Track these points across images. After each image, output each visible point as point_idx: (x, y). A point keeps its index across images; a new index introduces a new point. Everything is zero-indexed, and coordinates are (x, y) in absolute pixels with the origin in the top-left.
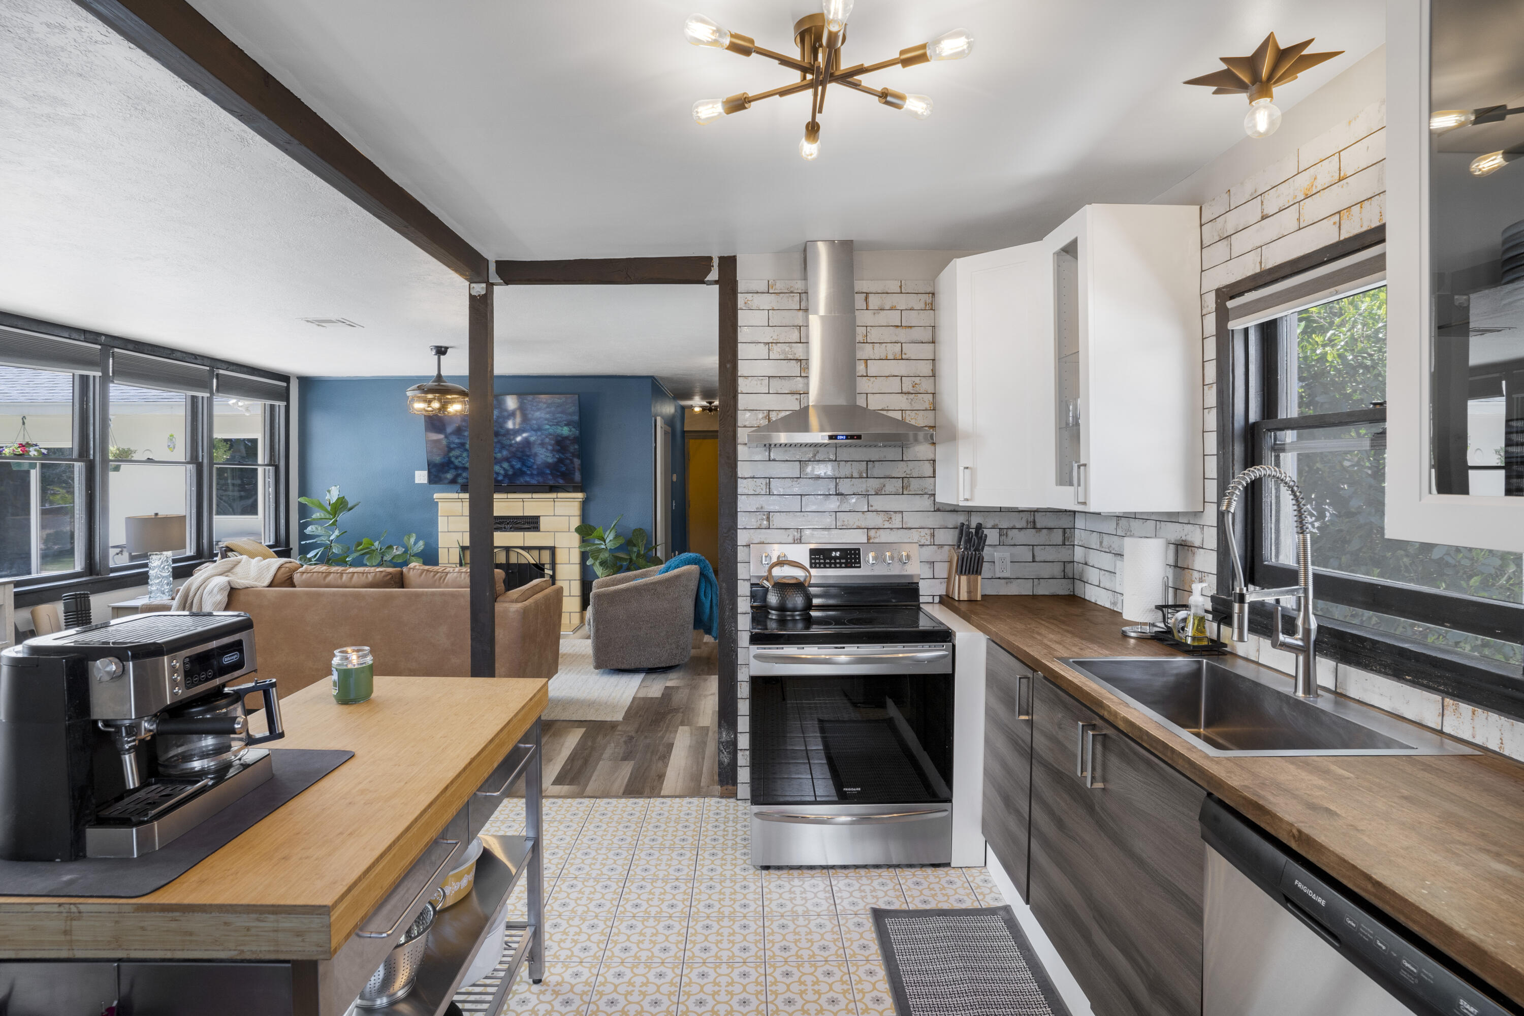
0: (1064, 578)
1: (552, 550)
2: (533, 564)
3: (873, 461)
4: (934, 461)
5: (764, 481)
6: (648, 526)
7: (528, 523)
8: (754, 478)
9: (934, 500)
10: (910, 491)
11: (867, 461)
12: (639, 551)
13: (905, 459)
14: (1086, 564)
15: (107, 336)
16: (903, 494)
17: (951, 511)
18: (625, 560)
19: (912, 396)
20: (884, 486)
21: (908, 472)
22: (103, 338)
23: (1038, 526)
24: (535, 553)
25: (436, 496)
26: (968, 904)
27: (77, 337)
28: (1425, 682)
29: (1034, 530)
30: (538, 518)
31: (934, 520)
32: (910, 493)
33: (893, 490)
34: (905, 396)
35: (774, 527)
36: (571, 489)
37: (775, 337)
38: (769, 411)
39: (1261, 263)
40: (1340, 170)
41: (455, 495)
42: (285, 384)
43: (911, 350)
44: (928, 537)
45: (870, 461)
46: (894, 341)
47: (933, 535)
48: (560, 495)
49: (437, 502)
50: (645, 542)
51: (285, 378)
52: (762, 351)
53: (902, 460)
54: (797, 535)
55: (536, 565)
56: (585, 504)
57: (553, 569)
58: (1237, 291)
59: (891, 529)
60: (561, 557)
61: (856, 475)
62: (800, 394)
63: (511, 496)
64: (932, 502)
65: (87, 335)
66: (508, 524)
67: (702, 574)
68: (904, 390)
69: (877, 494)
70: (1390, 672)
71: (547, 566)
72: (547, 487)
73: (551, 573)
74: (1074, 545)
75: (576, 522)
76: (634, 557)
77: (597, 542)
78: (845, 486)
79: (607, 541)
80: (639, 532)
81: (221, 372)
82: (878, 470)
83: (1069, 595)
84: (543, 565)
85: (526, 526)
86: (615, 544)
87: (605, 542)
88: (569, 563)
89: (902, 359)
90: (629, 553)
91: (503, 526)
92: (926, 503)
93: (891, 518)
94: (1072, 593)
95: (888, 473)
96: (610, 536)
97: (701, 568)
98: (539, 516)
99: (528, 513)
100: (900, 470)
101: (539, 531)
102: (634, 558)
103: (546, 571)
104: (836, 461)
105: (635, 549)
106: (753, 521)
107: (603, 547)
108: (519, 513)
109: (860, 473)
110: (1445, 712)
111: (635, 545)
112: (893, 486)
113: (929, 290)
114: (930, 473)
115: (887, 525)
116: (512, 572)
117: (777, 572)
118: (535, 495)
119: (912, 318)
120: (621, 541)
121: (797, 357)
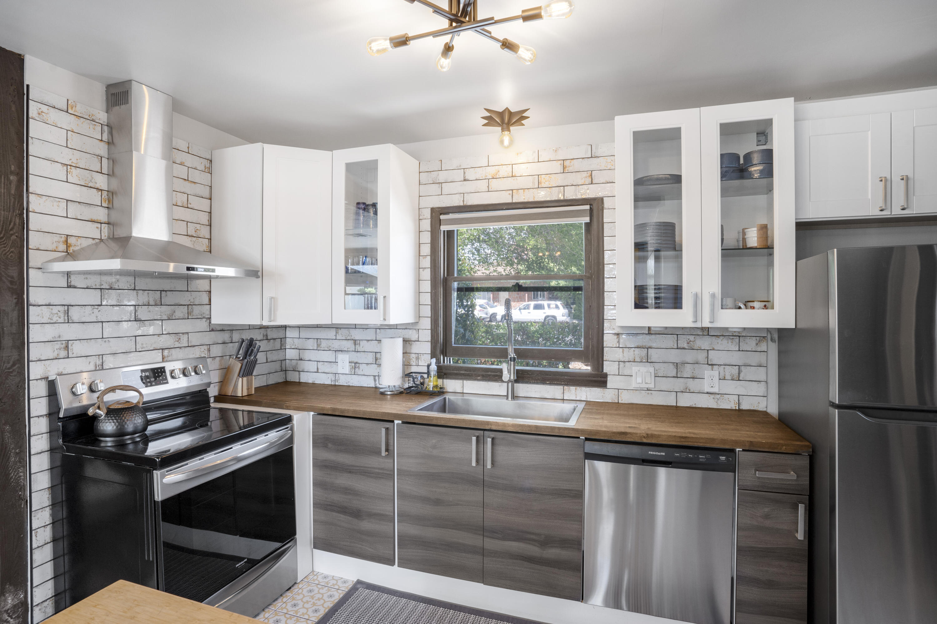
0: (281, 371)
3: (166, 291)
4: (210, 292)
5: (61, 308)
8: (49, 305)
9: (210, 323)
10: (193, 315)
11: (161, 291)
13: (189, 290)
14: (301, 360)
16: (188, 319)
17: (220, 331)
19: (194, 239)
20: (174, 312)
21: (192, 300)
23: (269, 338)
26: (337, 596)
28: (555, 382)
29: (266, 341)
31: (209, 338)
32: (193, 317)
33: (181, 315)
34: (190, 238)
35: (74, 355)
37: (75, 161)
38: (67, 235)
39: (464, 201)
40: (512, 172)
43: (195, 202)
44: (206, 352)
45: (163, 291)
46: (182, 191)
47: (209, 350)
52: (61, 173)
53: (188, 291)
54: (99, 362)
58: (446, 211)
59: (180, 348)
61: (152, 303)
62: (101, 223)
64: (208, 324)
68: (189, 233)
69: (169, 319)
70: (539, 382)
74: (285, 349)
78: (143, 313)
82: (169, 298)
83: (284, 382)
89: (188, 208)
92: (203, 325)
93: (180, 339)
94: (285, 380)
95: (177, 302)
100: (185, 298)
104: (135, 289)
106: (48, 351)
109: (155, 301)
110: (564, 392)
112: (181, 312)
113: (209, 157)
114: (207, 301)
115: (177, 345)
117: (110, 398)
119: (196, 176)
121: (98, 186)
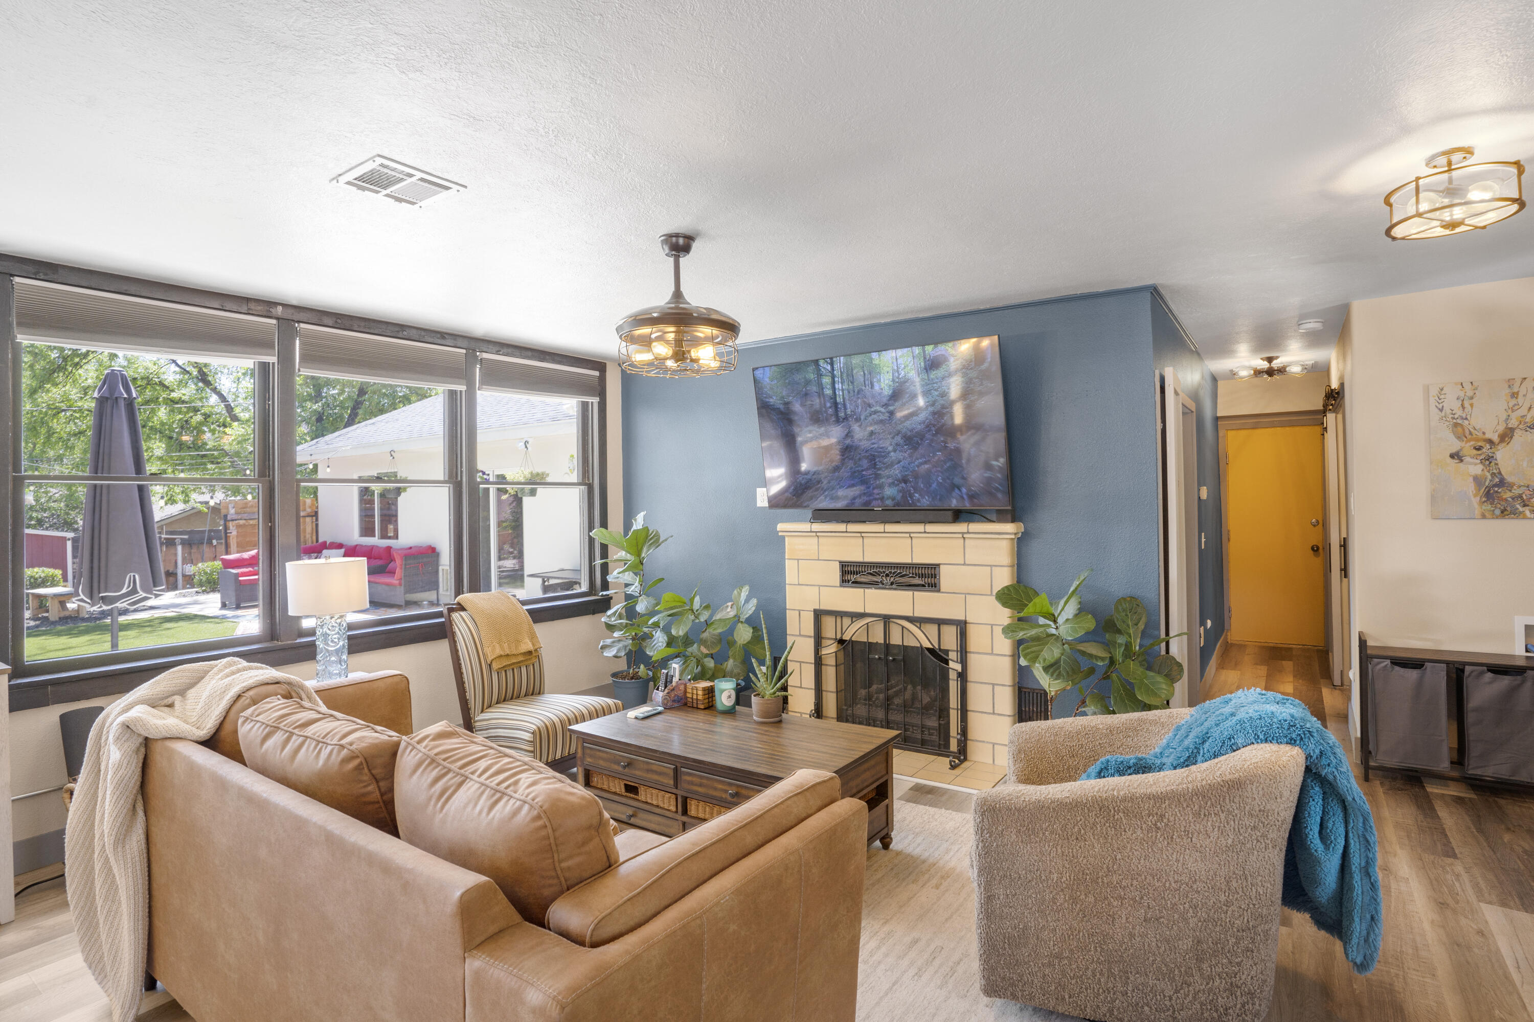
1: (962, 627)
2: (928, 649)
6: (1151, 592)
7: (922, 576)
12: (1128, 646)
15: (285, 306)
18: (1103, 659)
22: (280, 308)
24: (932, 629)
25: (780, 527)
27: (235, 308)
30: (936, 567)
36: (994, 517)
41: (806, 526)
42: (597, 373)
48: (975, 527)
49: (784, 537)
50: (1141, 626)
51: (599, 365)
55: (932, 651)
56: (1021, 543)
57: (964, 661)
60: (977, 639)
63: (890, 527)
65: (252, 305)
66: (887, 575)
67: (1311, 772)
71: (952, 655)
72: (950, 513)
73: (958, 667)
75: (1004, 578)
76: (1119, 654)
77: (1042, 621)
79: (1060, 620)
80: (1132, 604)
81: (485, 355)
84: (947, 652)
85: (917, 581)
86: (1074, 630)
87: (1055, 621)
88: (992, 654)
90: (1108, 645)
91: (878, 579)
96: (1068, 611)
97: (1308, 757)
98: (938, 565)
99: (919, 559)
101: (939, 591)
102: (1119, 657)
103: (952, 664)
105: (1121, 640)
107: (1053, 631)
108: (905, 559)
111: (1119, 632)
116: (894, 660)
118: (930, 528)
120: (1090, 624)
